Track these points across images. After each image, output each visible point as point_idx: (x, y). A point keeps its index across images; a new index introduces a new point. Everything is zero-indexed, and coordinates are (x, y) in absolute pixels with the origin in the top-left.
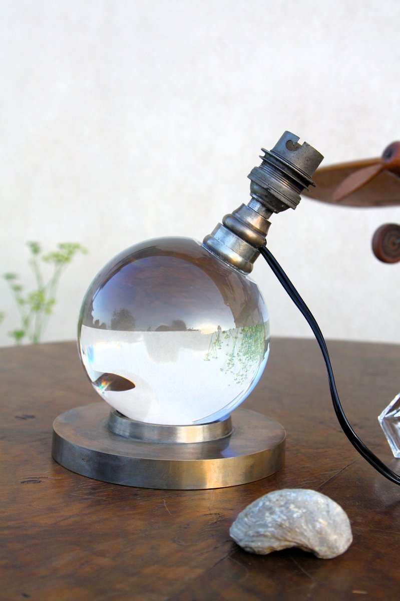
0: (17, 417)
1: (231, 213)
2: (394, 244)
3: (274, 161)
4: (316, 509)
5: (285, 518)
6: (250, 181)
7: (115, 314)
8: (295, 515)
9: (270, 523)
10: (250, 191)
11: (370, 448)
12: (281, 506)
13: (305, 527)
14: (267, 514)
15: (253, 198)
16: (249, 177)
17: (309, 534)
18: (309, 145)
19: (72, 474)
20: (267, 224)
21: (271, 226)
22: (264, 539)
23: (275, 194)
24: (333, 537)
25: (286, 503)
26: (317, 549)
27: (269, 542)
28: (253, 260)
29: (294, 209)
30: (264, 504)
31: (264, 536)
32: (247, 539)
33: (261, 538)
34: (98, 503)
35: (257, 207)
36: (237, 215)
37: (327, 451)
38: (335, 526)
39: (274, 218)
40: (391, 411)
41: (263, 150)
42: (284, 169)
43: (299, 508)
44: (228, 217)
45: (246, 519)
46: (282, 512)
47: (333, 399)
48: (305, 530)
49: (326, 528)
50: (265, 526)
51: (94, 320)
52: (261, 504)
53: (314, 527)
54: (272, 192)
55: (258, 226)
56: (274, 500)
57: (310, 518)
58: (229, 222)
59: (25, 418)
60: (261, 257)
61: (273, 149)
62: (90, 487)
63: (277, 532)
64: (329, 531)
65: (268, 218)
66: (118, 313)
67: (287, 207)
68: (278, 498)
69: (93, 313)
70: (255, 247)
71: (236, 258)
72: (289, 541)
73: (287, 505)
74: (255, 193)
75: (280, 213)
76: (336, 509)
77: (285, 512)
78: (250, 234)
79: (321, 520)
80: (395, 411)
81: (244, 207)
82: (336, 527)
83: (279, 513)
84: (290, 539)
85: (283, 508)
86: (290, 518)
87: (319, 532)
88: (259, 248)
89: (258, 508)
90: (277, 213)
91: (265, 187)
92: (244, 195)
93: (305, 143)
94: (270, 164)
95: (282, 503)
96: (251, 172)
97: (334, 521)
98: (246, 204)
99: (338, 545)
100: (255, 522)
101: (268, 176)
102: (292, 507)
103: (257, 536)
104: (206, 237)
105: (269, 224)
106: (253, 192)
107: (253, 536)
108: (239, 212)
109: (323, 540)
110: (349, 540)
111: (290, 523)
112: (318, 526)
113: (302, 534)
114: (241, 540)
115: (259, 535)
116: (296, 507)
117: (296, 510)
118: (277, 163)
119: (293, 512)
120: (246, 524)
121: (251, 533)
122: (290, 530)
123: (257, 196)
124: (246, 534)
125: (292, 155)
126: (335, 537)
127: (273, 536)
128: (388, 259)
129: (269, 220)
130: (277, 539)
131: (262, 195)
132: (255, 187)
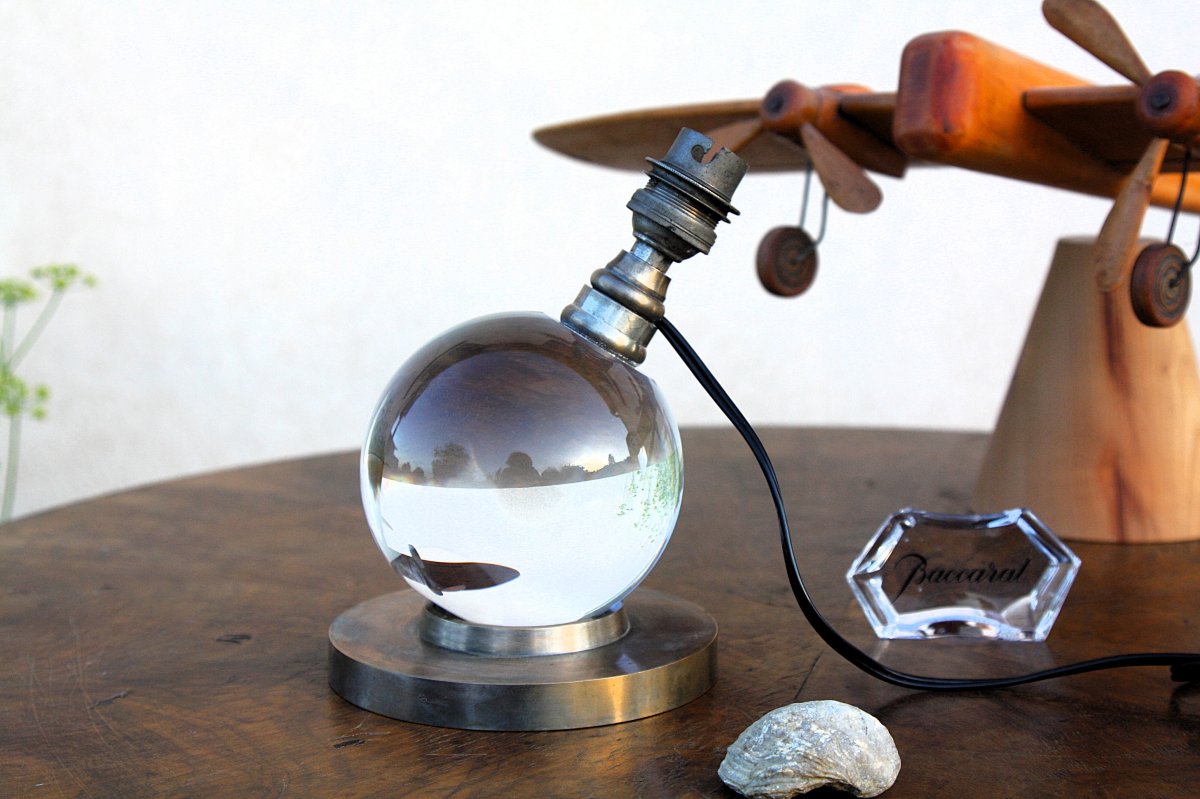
0: (219, 640)
1: (603, 266)
2: (793, 263)
3: (676, 181)
4: (848, 727)
5: (809, 745)
6: (631, 213)
7: (437, 453)
8: (822, 740)
9: (788, 754)
10: (632, 230)
11: (833, 626)
12: (798, 729)
13: (839, 755)
14: (779, 743)
15: (639, 241)
16: (628, 206)
17: (846, 764)
19: (402, 724)
20: (664, 281)
21: (671, 283)
22: (785, 779)
23: (684, 236)
24: (877, 765)
25: (803, 724)
26: (858, 785)
27: (792, 782)
28: (646, 341)
29: (706, 253)
30: (770, 728)
31: (783, 774)
32: (755, 783)
33: (779, 779)
34: (482, 763)
35: (647, 253)
36: (618, 271)
37: (769, 640)
38: (877, 748)
39: (675, 270)
40: (863, 562)
42: (693, 194)
43: (825, 728)
44: (600, 273)
45: (747, 754)
46: (802, 737)
47: (783, 547)
48: (840, 759)
49: (867, 752)
50: (781, 760)
51: (401, 464)
52: (765, 729)
53: (851, 753)
54: (678, 232)
55: (651, 286)
56: (785, 721)
57: (843, 739)
58: (604, 282)
59: (235, 640)
60: (659, 335)
62: (448, 740)
63: (803, 767)
64: (871, 756)
65: (665, 271)
66: (442, 452)
67: (698, 251)
68: (790, 717)
69: (397, 454)
70: (650, 321)
71: (621, 340)
72: (819, 777)
73: (807, 727)
74: (642, 232)
75: (685, 262)
76: (874, 724)
77: (806, 736)
78: (642, 299)
79: (857, 742)
80: (869, 563)
81: (626, 257)
82: (879, 749)
83: (797, 739)
84: (822, 775)
85: (802, 732)
86: (816, 744)
87: (860, 760)
88: (655, 321)
89: (762, 736)
90: (679, 261)
91: (666, 225)
92: (623, 236)
94: (669, 186)
95: (798, 725)
96: (633, 198)
97: (876, 741)
98: (628, 250)
99: (885, 775)
100: (764, 757)
101: (669, 206)
102: (814, 728)
103: (772, 777)
104: (567, 308)
105: (668, 280)
106: (638, 229)
107: (766, 777)
108: (620, 264)
109: (866, 772)
110: (897, 766)
111: (817, 750)
112: (857, 751)
113: (837, 765)
114: (744, 787)
115: (774, 774)
116: (820, 727)
117: (821, 732)
118: (681, 184)
119: (819, 736)
120: (749, 761)
121: (760, 773)
122: (820, 761)
123: (646, 235)
124: (751, 777)
125: (704, 169)
126: (880, 764)
127: (798, 774)
128: (787, 289)
129: (668, 274)
130: (803, 777)
131: (659, 236)
132: (644, 223)
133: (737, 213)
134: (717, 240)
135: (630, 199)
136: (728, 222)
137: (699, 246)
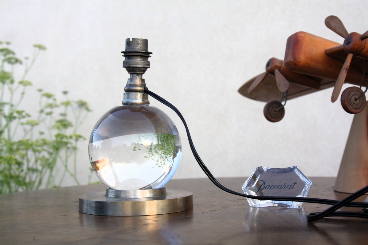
6: (125, 68)
15: (131, 74)
16: (123, 67)
18: (135, 38)
20: (143, 80)
21: (145, 80)
28: (147, 98)
29: (149, 68)
39: (144, 76)
41: (122, 52)
44: (125, 88)
54: (131, 66)
55: (140, 84)
58: (127, 89)
61: (126, 49)
71: (140, 101)
88: (146, 92)
90: (143, 74)
91: (128, 66)
92: (127, 75)
93: (133, 39)
96: (123, 64)
98: (130, 78)
104: (122, 102)
106: (129, 71)
108: (129, 83)
123: (132, 72)
125: (131, 46)
128: (273, 119)
129: (143, 78)
132: (129, 69)
133: (151, 53)
134: (150, 63)
135: (122, 65)
136: (150, 57)
137: (147, 66)
